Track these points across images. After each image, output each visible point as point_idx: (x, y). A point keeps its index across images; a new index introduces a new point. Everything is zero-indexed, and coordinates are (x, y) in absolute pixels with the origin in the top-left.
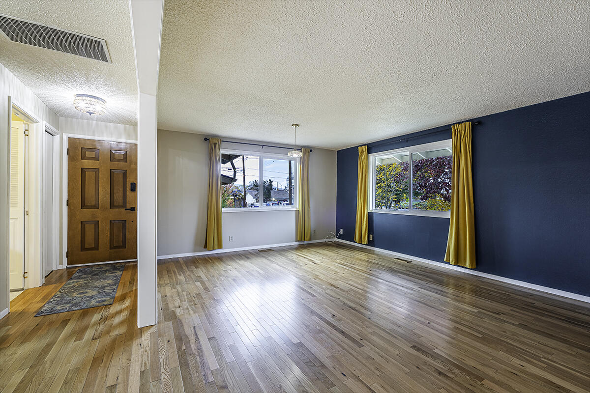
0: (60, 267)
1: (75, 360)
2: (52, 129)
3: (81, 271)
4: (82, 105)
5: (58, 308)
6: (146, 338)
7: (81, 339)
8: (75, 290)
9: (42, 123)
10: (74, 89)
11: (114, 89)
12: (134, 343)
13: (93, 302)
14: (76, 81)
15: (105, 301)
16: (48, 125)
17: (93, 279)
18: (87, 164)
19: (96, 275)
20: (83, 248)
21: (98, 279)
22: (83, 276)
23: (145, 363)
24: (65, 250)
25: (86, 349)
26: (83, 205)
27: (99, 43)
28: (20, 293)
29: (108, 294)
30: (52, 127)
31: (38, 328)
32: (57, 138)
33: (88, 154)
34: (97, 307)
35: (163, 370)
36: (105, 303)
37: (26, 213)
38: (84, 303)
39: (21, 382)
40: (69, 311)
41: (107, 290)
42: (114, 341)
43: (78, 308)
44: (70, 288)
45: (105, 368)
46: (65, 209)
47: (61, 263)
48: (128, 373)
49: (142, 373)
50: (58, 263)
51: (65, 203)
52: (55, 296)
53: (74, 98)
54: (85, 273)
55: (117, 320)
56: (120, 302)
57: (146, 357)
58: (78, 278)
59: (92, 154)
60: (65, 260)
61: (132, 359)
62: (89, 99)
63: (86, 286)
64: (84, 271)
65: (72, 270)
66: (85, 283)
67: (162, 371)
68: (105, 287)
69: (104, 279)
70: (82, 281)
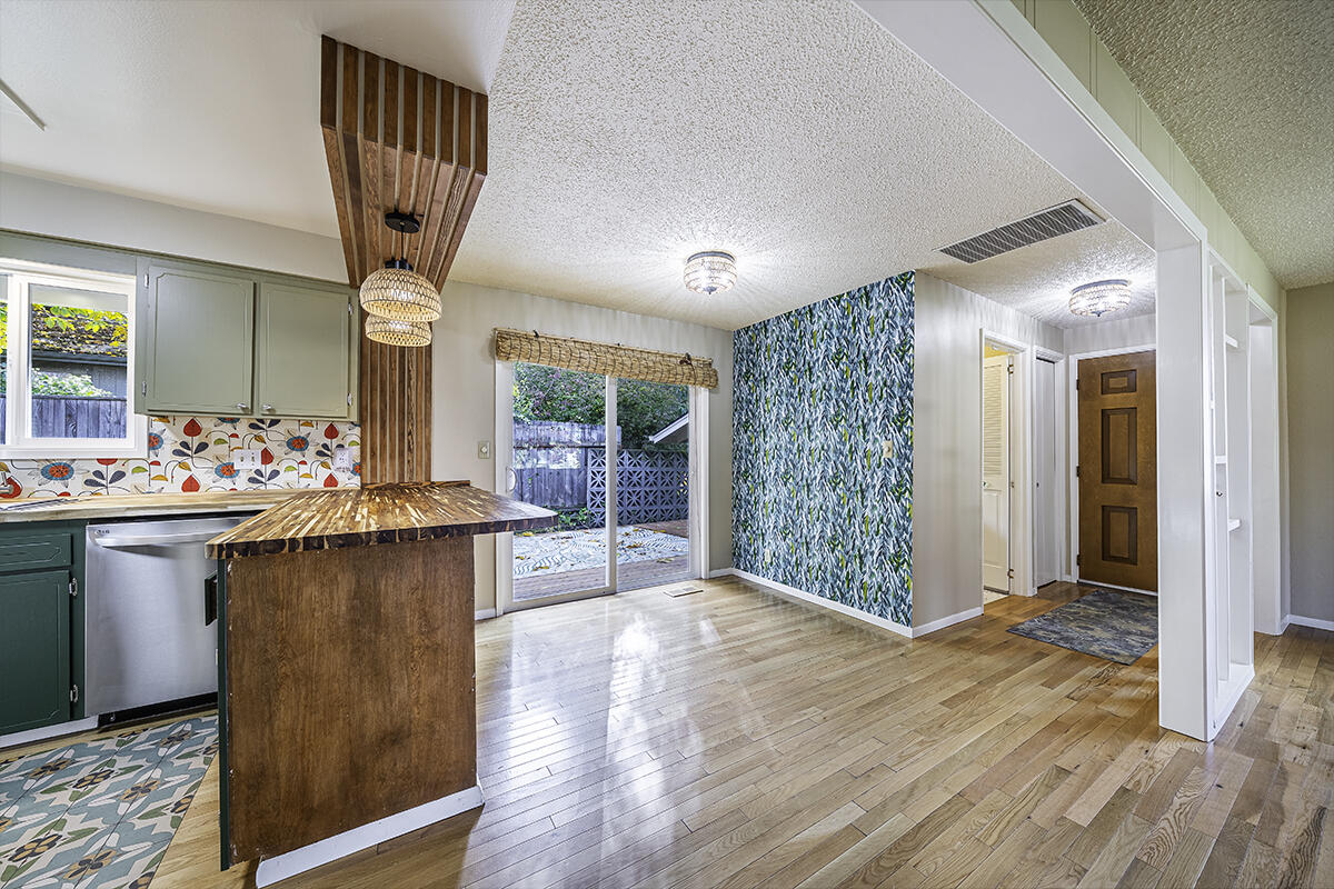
0: (1066, 578)
1: (1028, 708)
2: (1050, 353)
3: (1100, 594)
4: (1083, 303)
5: (1041, 633)
6: (1165, 749)
7: (1051, 686)
8: (1075, 620)
9: (1032, 349)
10: (1065, 284)
11: (1133, 255)
12: (1136, 741)
13: (1095, 648)
14: (1063, 272)
15: (1118, 654)
16: (1042, 349)
17: (1114, 612)
18: (1112, 401)
19: (1127, 609)
20: (1106, 556)
21: (1123, 617)
22: (1100, 604)
23: (1139, 781)
24: (1075, 550)
25: (1051, 703)
26: (1106, 478)
27: (1069, 209)
28: (1002, 596)
29: (1128, 647)
30: (1049, 351)
31: (1005, 645)
32: (1061, 365)
33: (1113, 382)
34: (1101, 658)
35: (1169, 815)
36: (1116, 658)
37: (1012, 484)
38: (1081, 644)
39: (965, 692)
40: (1052, 643)
41: (1132, 640)
42: (1101, 718)
43: (1068, 645)
44: (1070, 613)
45: (1066, 741)
46: (1075, 482)
47: (1069, 572)
48: (1098, 773)
49: (1123, 791)
50: (1064, 572)
51: (1073, 472)
52: (1044, 615)
53: (1071, 296)
54: (1106, 600)
55: (1125, 692)
56: (1148, 670)
57: (1146, 776)
58: (1091, 604)
59: (1123, 382)
60: (1075, 569)
61: (1117, 760)
62: (1092, 289)
63: (1097, 620)
64: (1104, 596)
65: (1085, 588)
66: (1097, 615)
67: (1167, 815)
68: (1130, 633)
69: (1137, 621)
70: (1093, 611)
